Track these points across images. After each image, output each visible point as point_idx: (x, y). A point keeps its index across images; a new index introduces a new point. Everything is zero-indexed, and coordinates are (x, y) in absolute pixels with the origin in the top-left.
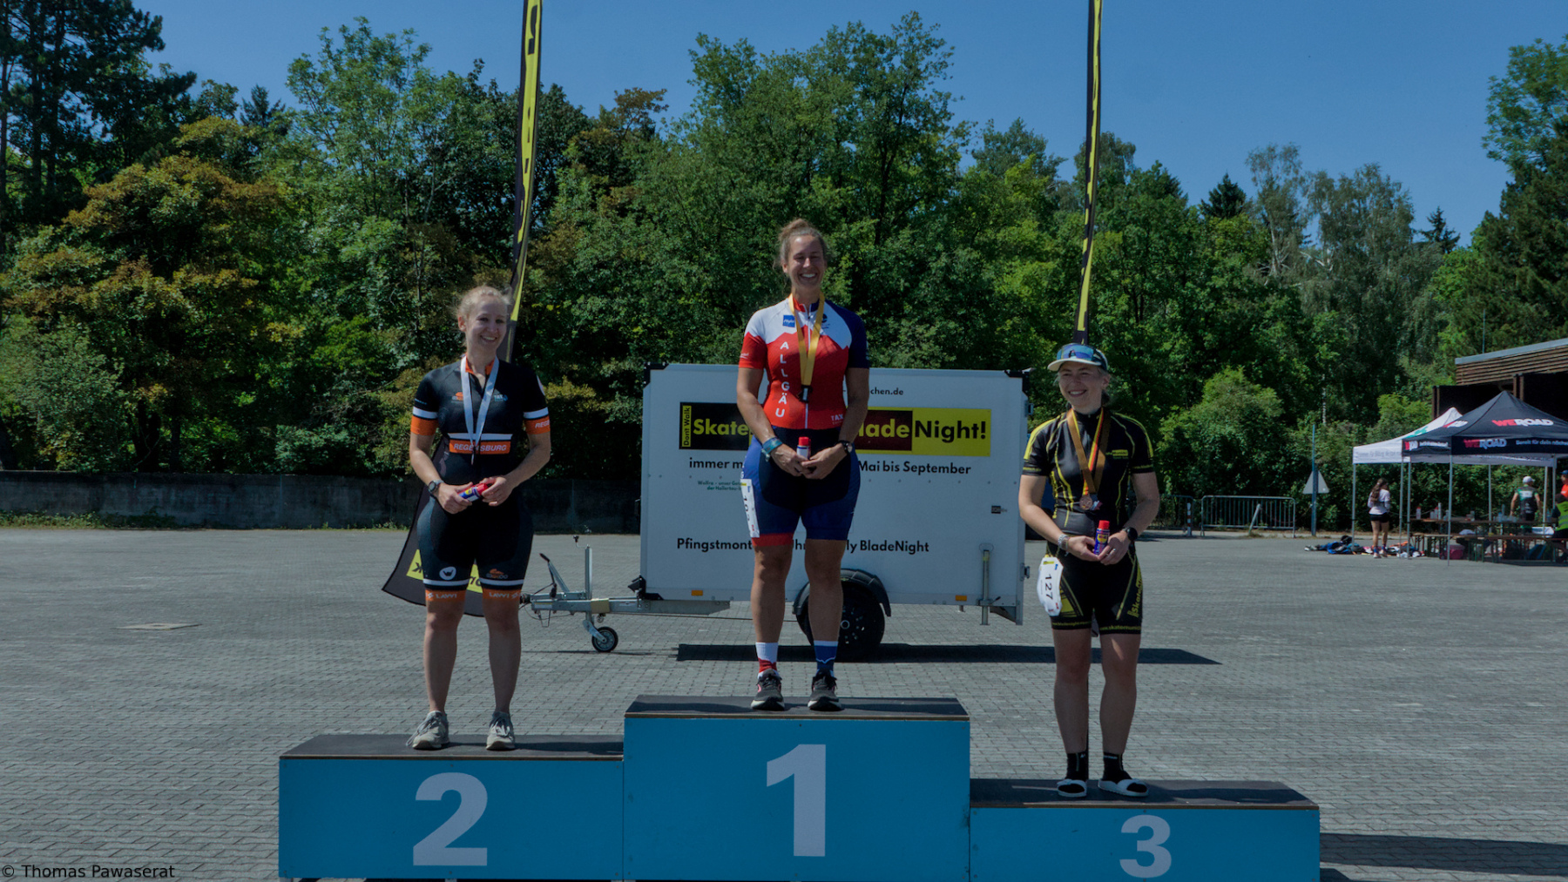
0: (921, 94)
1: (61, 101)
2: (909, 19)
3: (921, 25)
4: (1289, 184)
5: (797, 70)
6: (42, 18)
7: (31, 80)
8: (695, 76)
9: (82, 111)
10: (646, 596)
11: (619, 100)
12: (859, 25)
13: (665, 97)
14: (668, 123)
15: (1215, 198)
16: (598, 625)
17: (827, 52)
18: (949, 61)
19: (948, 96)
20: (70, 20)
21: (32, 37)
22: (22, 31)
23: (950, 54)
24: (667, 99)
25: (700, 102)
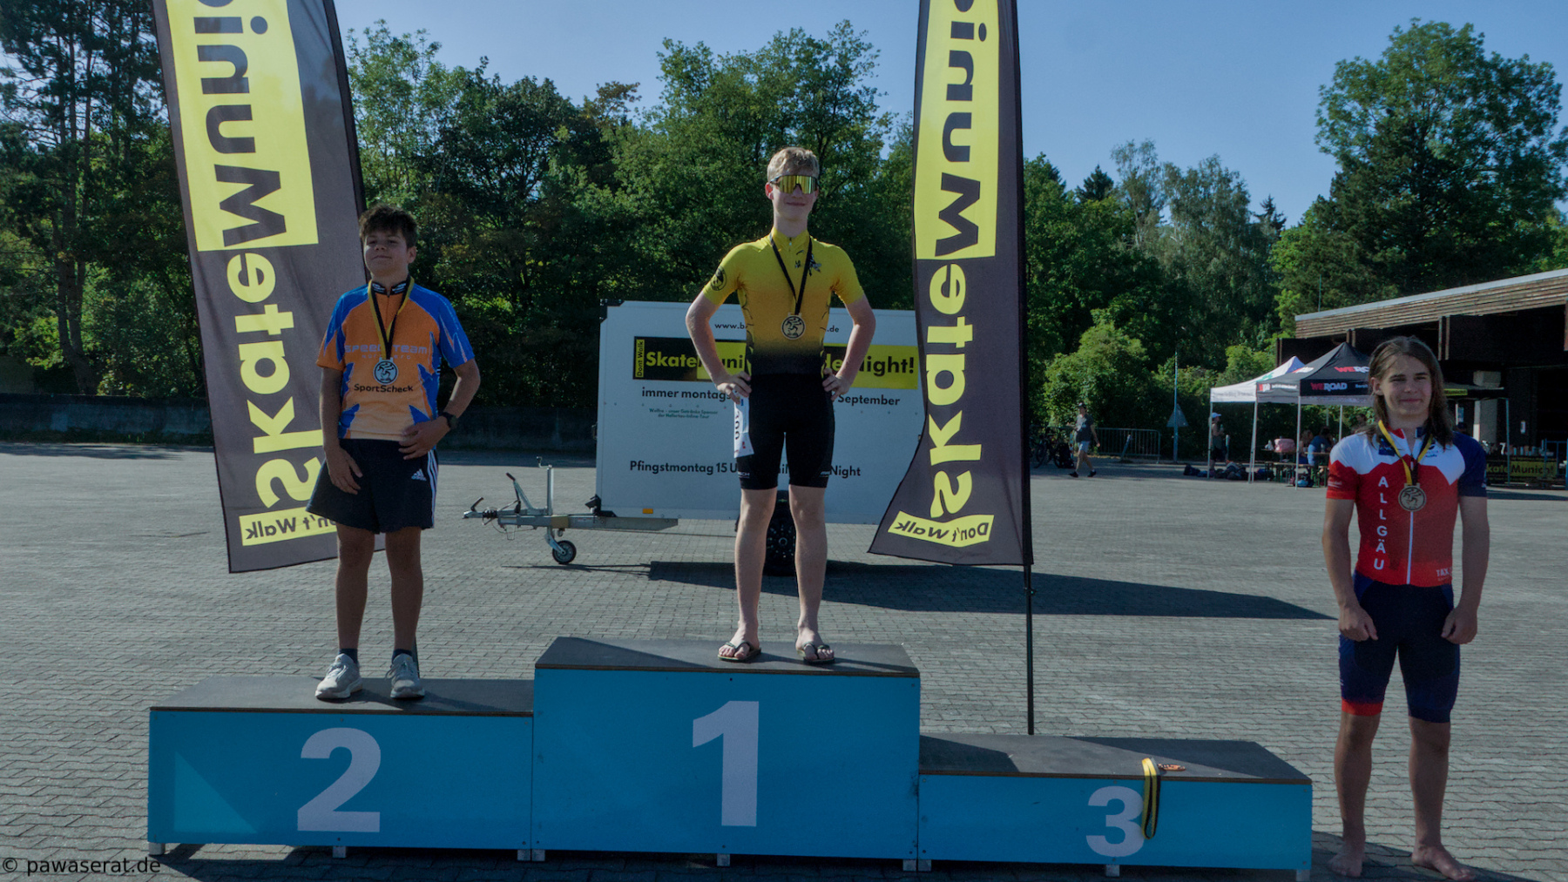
0: (852, 89)
1: (135, 88)
2: (842, 27)
3: (852, 32)
4: (1147, 173)
5: (748, 68)
6: (120, 18)
7: (110, 71)
8: (662, 73)
9: (154, 98)
10: (601, 515)
11: (601, 91)
12: (801, 30)
13: (638, 89)
14: (640, 112)
15: (1088, 184)
16: (558, 539)
17: (773, 53)
18: (876, 61)
19: (874, 92)
20: (144, 21)
21: (111, 35)
22: (103, 30)
23: (877, 56)
24: (640, 91)
25: (667, 94)
